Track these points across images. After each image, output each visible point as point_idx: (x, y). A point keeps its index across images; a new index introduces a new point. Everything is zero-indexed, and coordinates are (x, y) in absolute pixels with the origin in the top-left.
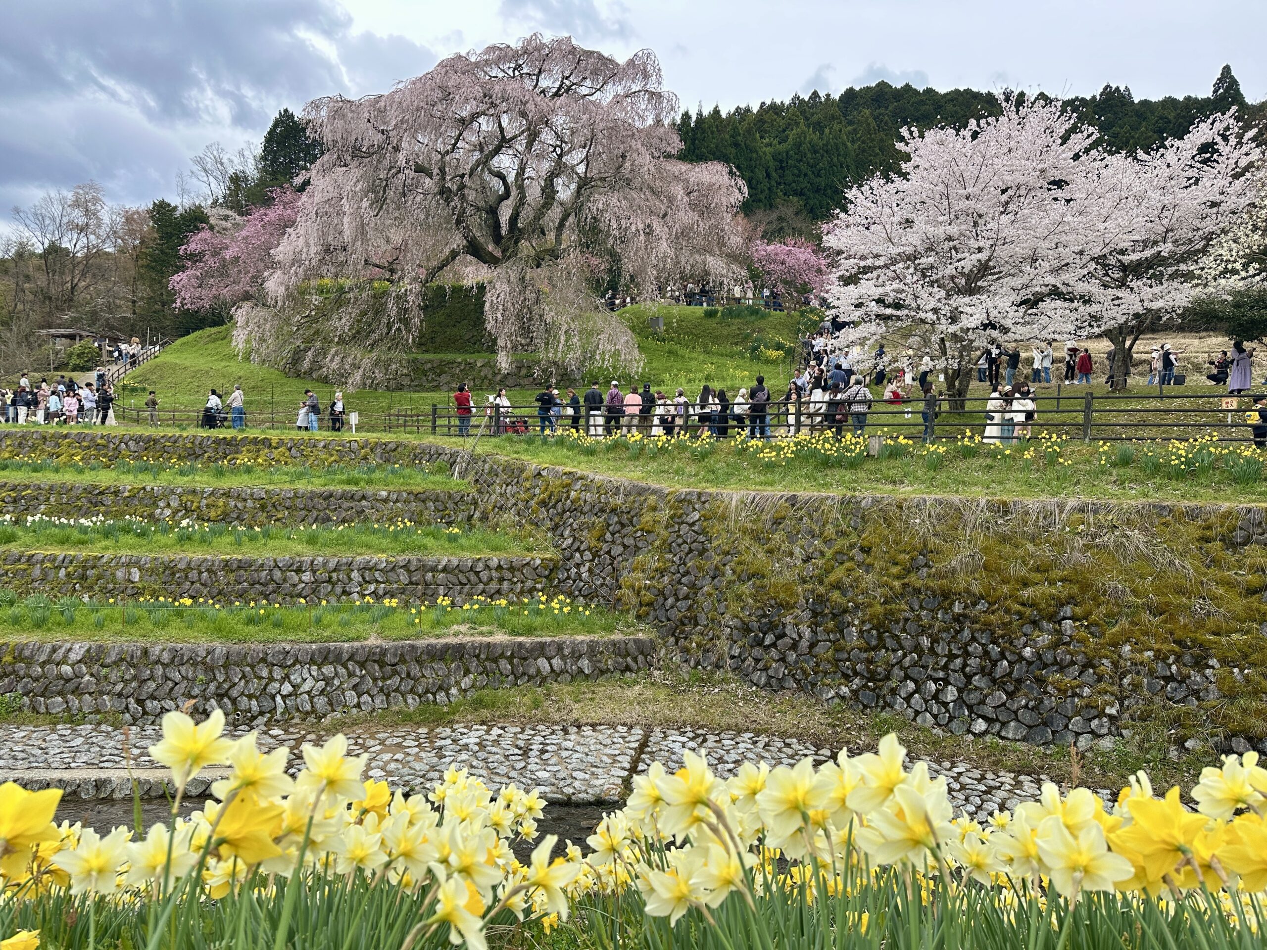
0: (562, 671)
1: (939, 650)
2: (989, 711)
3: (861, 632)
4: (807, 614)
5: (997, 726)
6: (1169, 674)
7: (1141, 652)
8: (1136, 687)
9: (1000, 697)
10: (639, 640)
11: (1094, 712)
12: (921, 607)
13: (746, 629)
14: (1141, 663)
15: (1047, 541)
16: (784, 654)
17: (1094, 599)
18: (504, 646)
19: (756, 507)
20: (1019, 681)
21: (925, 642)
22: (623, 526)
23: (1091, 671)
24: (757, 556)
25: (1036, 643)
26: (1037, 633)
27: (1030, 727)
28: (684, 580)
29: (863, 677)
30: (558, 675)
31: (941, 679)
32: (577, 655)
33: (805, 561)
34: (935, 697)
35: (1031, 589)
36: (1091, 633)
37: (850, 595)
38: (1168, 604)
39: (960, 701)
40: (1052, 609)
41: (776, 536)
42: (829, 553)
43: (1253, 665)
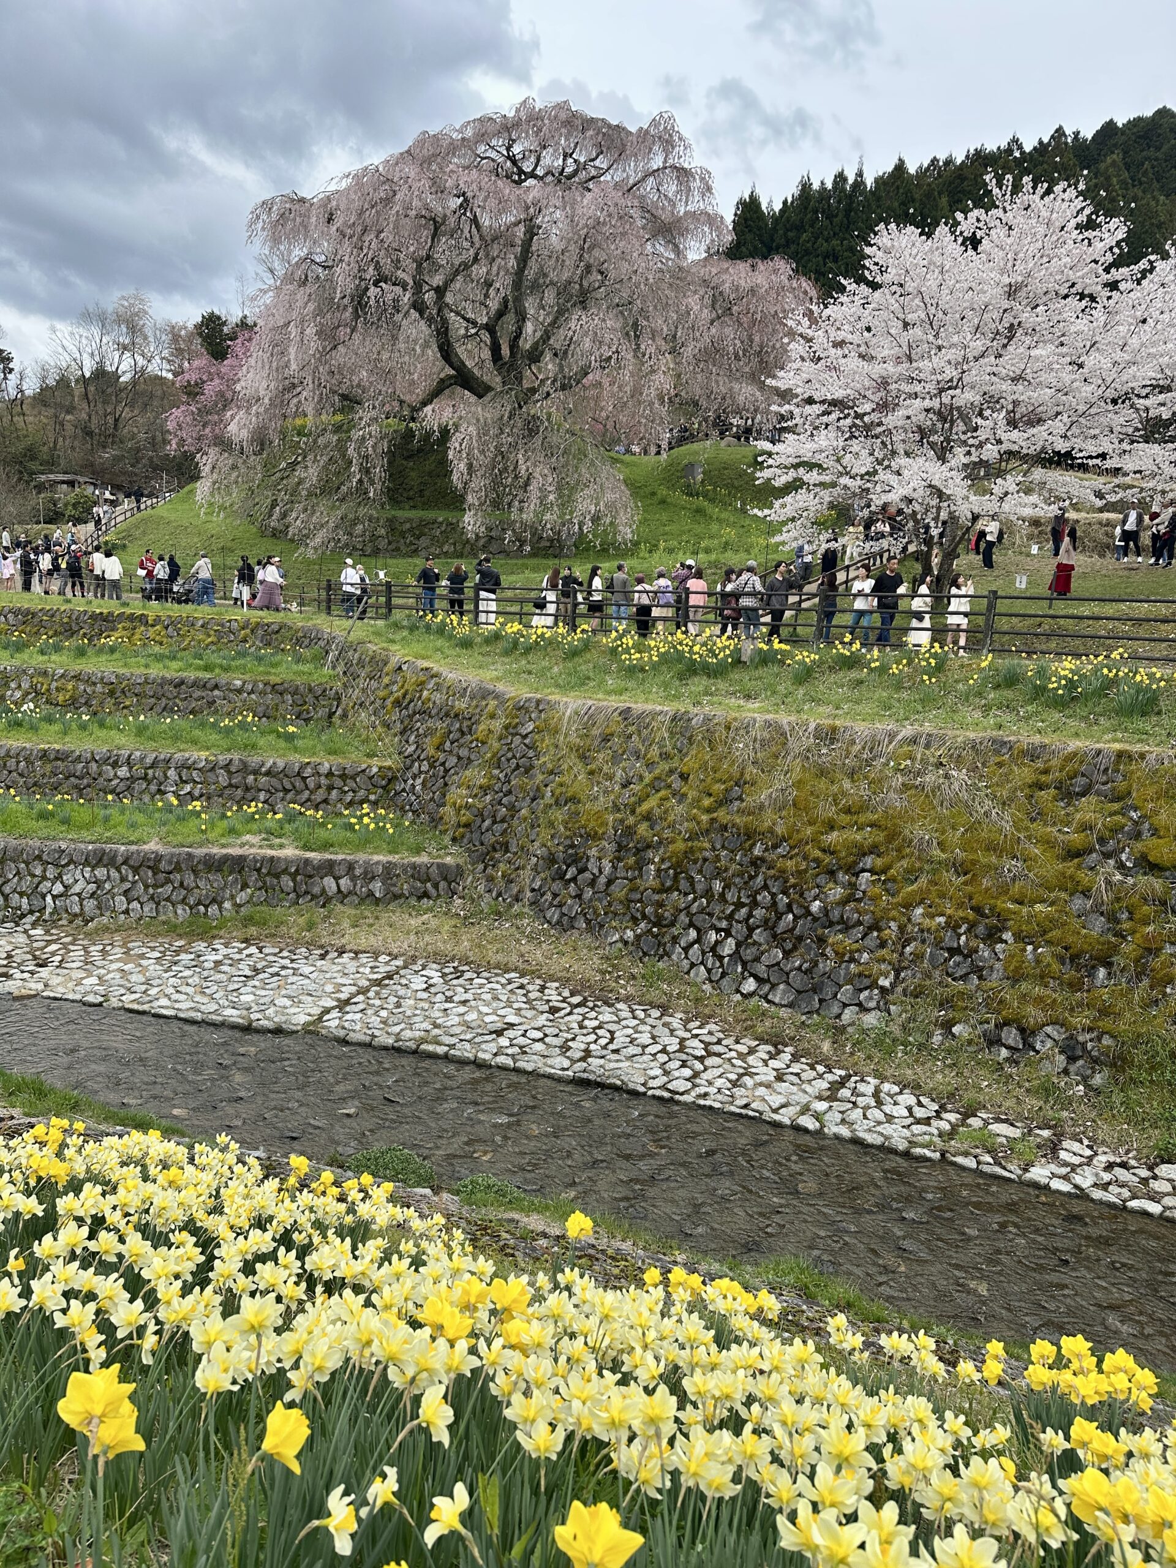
0: (350, 893)
1: (729, 896)
2: (761, 969)
3: (658, 870)
4: (610, 848)
5: (767, 987)
6: (955, 945)
7: (932, 917)
8: (918, 957)
9: (776, 956)
10: (444, 865)
11: (866, 982)
12: (723, 847)
13: (551, 860)
14: (929, 930)
15: (866, 778)
16: (582, 890)
17: (899, 850)
18: (288, 861)
19: (588, 720)
20: (800, 939)
21: (718, 886)
22: (463, 734)
23: (875, 934)
24: (576, 776)
25: (827, 896)
26: (831, 885)
27: (799, 992)
28: (505, 800)
29: (650, 921)
30: (346, 896)
31: (722, 930)
32: (369, 876)
33: (624, 786)
34: (713, 949)
35: (835, 834)
36: (887, 890)
37: (657, 828)
38: (974, 862)
39: (736, 955)
40: (851, 859)
41: (601, 756)
42: (648, 777)
43: (1049, 943)
